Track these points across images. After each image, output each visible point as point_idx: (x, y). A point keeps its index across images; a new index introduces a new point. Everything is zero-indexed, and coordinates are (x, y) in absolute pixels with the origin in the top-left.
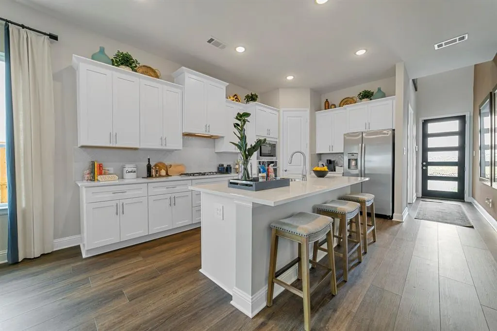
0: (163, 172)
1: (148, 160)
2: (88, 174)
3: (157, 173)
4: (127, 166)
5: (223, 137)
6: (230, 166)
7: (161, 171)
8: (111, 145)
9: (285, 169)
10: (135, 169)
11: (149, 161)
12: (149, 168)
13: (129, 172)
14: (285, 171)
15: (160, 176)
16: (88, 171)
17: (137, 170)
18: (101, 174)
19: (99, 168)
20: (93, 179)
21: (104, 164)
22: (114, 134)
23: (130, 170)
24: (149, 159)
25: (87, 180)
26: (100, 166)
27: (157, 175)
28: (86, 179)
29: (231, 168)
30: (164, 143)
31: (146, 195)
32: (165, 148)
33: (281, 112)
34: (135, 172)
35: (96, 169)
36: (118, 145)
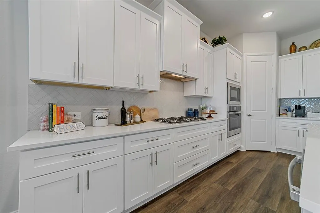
0: (138, 118)
1: (121, 103)
2: (44, 121)
3: (131, 119)
4: (97, 110)
5: (195, 79)
6: (197, 110)
7: (136, 116)
8: (76, 81)
9: (248, 113)
10: (106, 114)
11: (123, 105)
12: (123, 113)
13: (100, 118)
14: (249, 116)
15: (135, 122)
16: (44, 118)
17: (109, 114)
18: (61, 121)
19: (59, 112)
20: (50, 129)
21: (66, 108)
22: (81, 66)
23: (100, 115)
24: (123, 102)
25: (43, 130)
26: (61, 111)
27: (132, 121)
28: (42, 128)
29: (198, 112)
30: (141, 83)
31: (122, 154)
32: (141, 88)
33: (245, 56)
34: (106, 118)
35: (54, 115)
36: (85, 82)
